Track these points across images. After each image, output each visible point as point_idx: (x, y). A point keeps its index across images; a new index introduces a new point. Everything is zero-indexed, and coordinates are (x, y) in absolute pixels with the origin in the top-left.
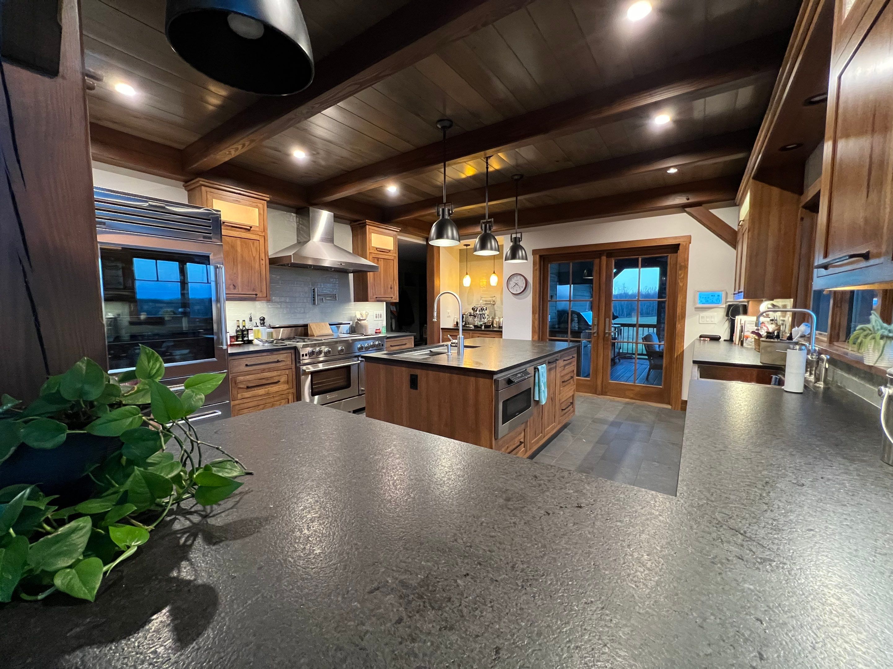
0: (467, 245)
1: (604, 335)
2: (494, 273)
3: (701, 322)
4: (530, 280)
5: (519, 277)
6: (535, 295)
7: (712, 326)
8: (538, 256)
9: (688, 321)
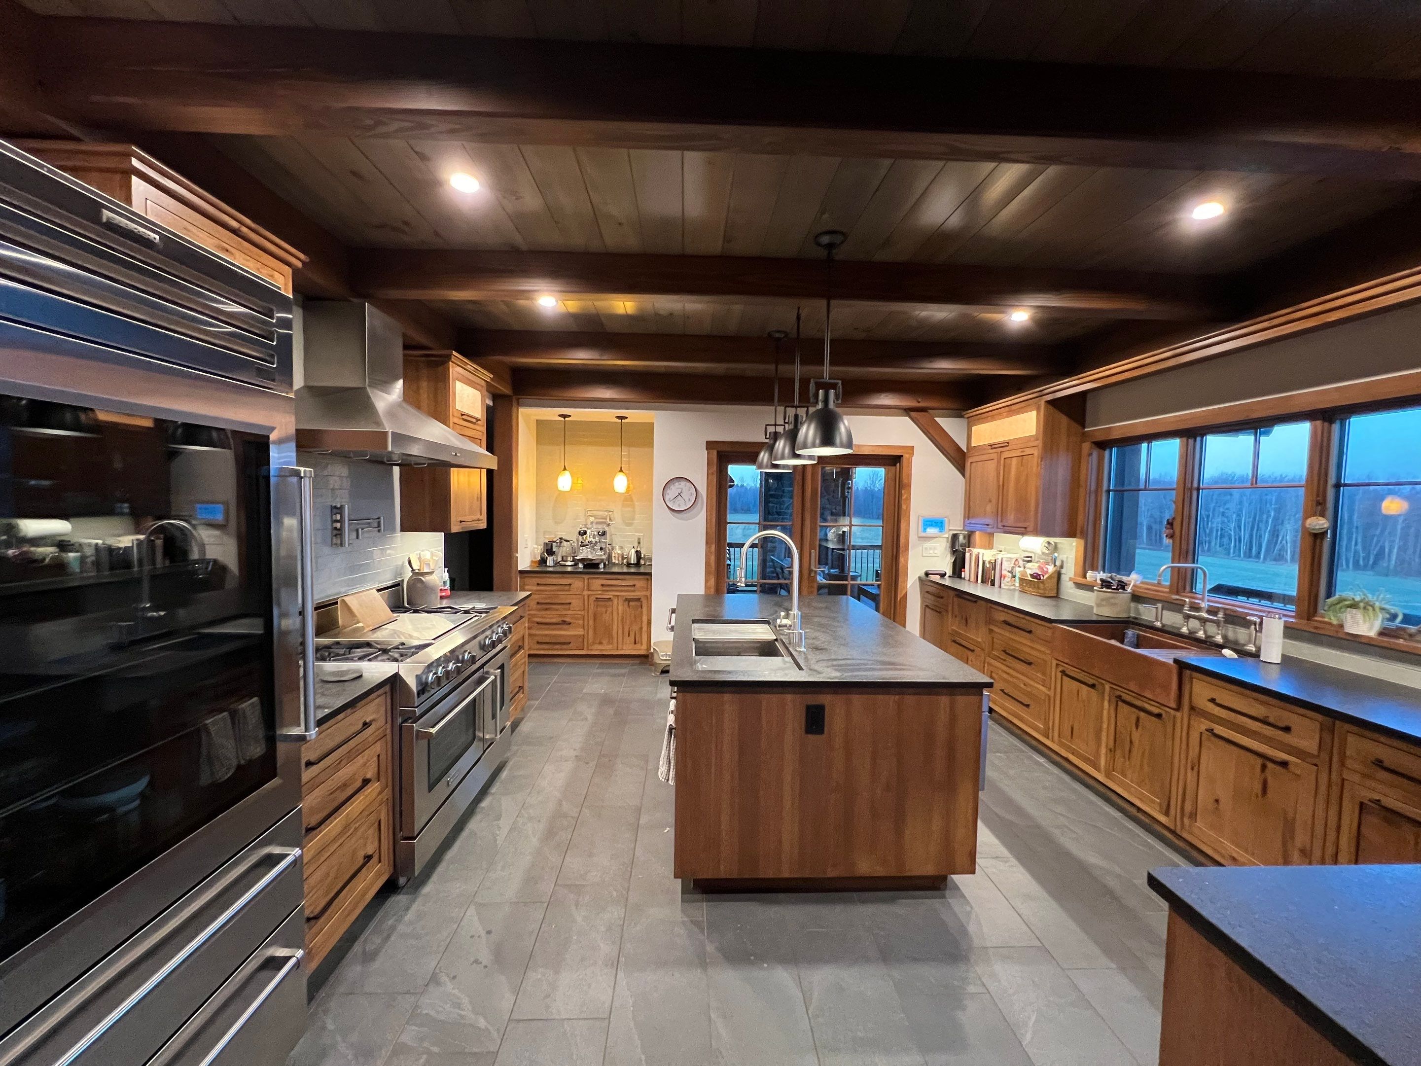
0: (565, 416)
1: (810, 574)
2: (621, 471)
3: (924, 555)
4: (703, 491)
5: (683, 483)
6: (711, 514)
7: (936, 558)
8: (715, 453)
9: (911, 553)
